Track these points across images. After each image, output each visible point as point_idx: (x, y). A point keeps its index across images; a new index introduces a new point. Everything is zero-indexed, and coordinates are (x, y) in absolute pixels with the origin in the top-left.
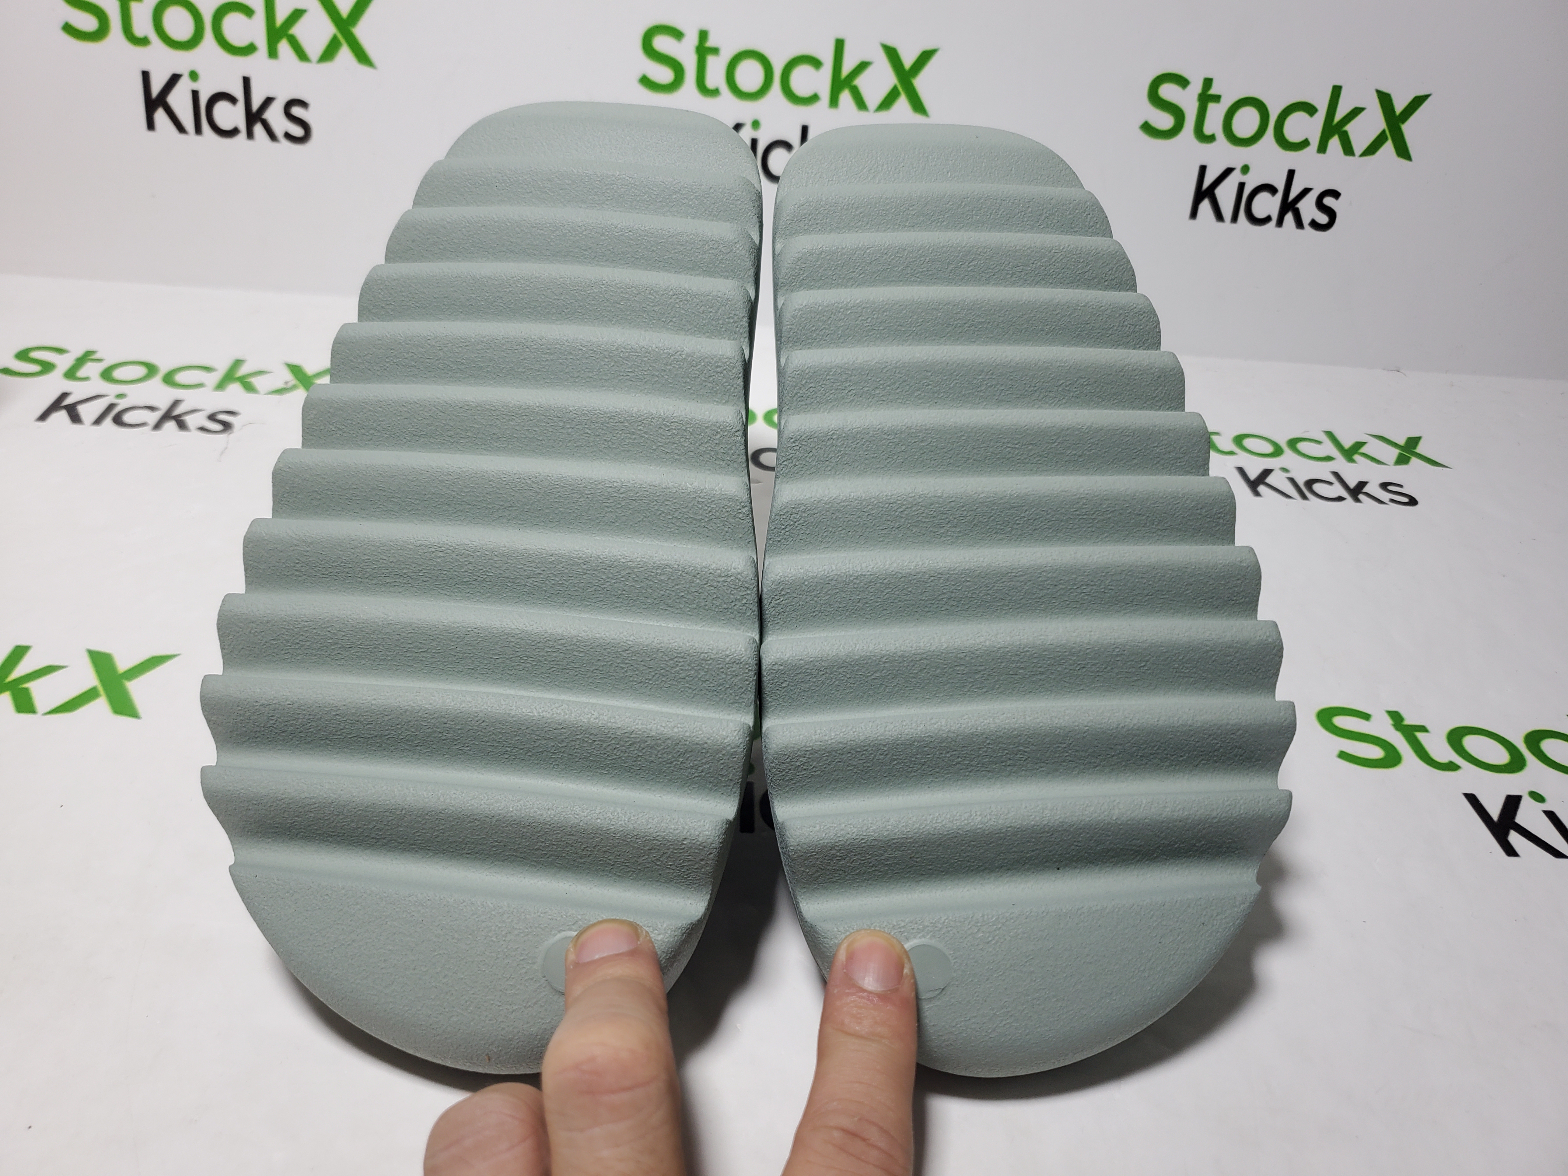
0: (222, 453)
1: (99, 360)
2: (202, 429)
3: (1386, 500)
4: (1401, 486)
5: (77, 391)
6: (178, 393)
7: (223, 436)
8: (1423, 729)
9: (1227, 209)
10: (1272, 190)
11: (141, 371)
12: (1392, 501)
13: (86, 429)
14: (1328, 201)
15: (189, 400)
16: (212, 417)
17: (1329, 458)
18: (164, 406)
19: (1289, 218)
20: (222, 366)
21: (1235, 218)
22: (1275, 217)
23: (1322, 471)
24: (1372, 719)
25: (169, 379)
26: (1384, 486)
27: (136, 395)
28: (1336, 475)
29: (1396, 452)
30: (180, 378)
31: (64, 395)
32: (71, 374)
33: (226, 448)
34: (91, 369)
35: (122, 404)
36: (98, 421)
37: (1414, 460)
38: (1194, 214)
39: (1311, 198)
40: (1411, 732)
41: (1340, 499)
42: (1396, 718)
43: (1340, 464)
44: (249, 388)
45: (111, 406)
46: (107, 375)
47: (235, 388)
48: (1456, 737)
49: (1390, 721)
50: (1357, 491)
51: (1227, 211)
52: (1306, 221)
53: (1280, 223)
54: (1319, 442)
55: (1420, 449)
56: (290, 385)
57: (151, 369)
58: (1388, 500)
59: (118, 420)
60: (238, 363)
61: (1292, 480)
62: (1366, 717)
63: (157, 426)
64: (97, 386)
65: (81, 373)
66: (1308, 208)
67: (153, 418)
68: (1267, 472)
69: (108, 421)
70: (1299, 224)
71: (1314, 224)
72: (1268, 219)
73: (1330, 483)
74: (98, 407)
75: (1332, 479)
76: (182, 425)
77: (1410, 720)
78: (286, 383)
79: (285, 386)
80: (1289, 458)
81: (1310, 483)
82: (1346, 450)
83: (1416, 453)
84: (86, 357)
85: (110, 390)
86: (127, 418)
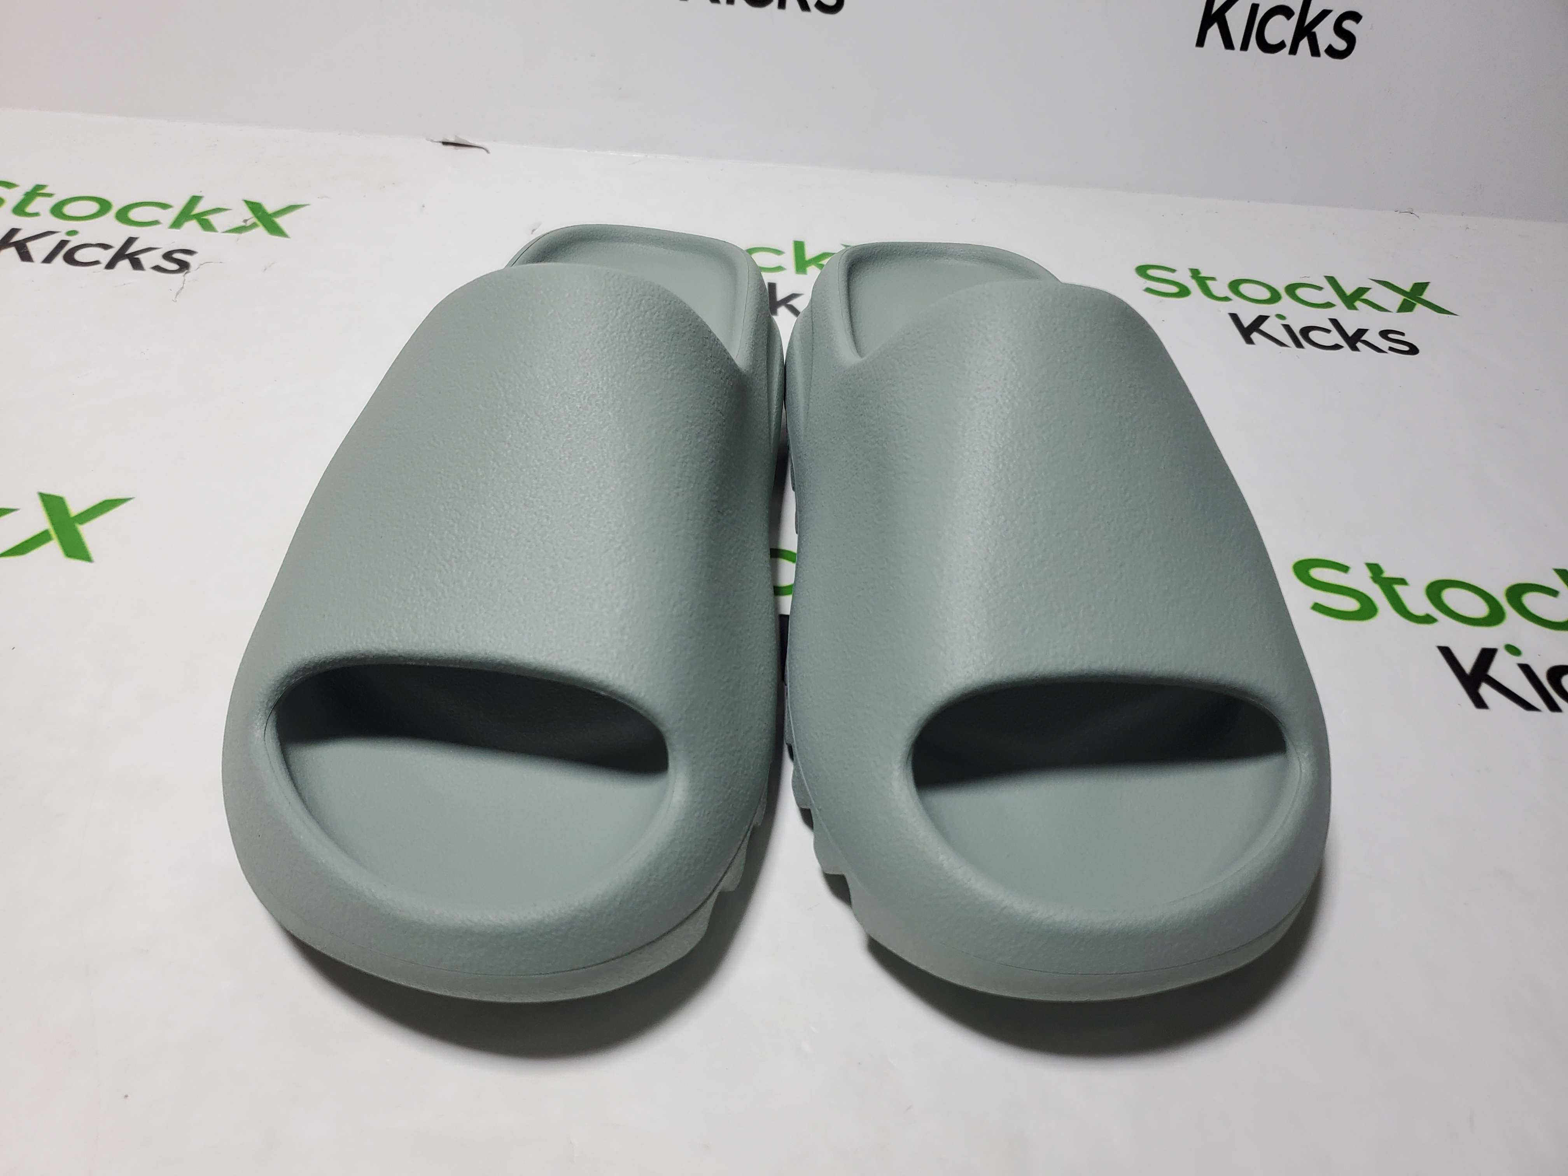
0: (178, 294)
1: (50, 195)
2: (157, 268)
3: (1386, 349)
4: (1403, 334)
5: (27, 227)
6: (132, 231)
7: (180, 276)
8: (1402, 582)
9: (1237, 35)
10: (1287, 12)
11: (94, 207)
12: (1391, 349)
13: (36, 266)
14: (1348, 25)
15: (144, 238)
16: (168, 256)
17: (1329, 305)
18: (117, 245)
19: (1304, 44)
20: (179, 204)
21: (1245, 46)
22: (1288, 44)
23: (1321, 318)
24: (1350, 571)
25: (123, 216)
26: (1384, 334)
27: (88, 232)
28: (1335, 322)
29: (1400, 298)
30: (134, 215)
31: (14, 231)
32: (20, 210)
33: (182, 288)
34: (40, 205)
35: (74, 242)
36: (48, 259)
37: (1419, 307)
38: (1200, 42)
39: (1329, 22)
40: (1389, 585)
41: (1337, 347)
42: (1375, 570)
43: (1340, 312)
44: (207, 226)
45: (63, 243)
46: (57, 211)
47: (192, 226)
48: (1435, 591)
49: (1368, 574)
50: (1355, 340)
51: (1237, 38)
52: (1322, 47)
53: (1293, 51)
54: (1320, 288)
55: (1426, 296)
56: (249, 223)
57: (104, 206)
58: (1388, 348)
59: (70, 259)
60: (195, 200)
61: (1287, 328)
62: (1345, 569)
63: (111, 265)
64: (48, 222)
65: (30, 209)
66: (1325, 34)
67: (106, 256)
68: (1262, 319)
69: (59, 259)
70: (1315, 52)
71: (1332, 52)
72: (1282, 45)
73: (1328, 331)
74: (49, 243)
75: (1330, 326)
76: (137, 265)
77: (1387, 573)
78: (245, 221)
79: (243, 224)
80: (1286, 305)
81: (1305, 331)
82: (1348, 296)
83: (1423, 300)
84: (36, 191)
85: (62, 227)
86: (79, 256)
